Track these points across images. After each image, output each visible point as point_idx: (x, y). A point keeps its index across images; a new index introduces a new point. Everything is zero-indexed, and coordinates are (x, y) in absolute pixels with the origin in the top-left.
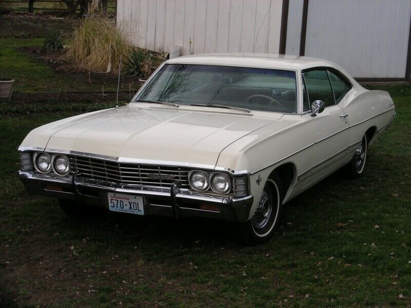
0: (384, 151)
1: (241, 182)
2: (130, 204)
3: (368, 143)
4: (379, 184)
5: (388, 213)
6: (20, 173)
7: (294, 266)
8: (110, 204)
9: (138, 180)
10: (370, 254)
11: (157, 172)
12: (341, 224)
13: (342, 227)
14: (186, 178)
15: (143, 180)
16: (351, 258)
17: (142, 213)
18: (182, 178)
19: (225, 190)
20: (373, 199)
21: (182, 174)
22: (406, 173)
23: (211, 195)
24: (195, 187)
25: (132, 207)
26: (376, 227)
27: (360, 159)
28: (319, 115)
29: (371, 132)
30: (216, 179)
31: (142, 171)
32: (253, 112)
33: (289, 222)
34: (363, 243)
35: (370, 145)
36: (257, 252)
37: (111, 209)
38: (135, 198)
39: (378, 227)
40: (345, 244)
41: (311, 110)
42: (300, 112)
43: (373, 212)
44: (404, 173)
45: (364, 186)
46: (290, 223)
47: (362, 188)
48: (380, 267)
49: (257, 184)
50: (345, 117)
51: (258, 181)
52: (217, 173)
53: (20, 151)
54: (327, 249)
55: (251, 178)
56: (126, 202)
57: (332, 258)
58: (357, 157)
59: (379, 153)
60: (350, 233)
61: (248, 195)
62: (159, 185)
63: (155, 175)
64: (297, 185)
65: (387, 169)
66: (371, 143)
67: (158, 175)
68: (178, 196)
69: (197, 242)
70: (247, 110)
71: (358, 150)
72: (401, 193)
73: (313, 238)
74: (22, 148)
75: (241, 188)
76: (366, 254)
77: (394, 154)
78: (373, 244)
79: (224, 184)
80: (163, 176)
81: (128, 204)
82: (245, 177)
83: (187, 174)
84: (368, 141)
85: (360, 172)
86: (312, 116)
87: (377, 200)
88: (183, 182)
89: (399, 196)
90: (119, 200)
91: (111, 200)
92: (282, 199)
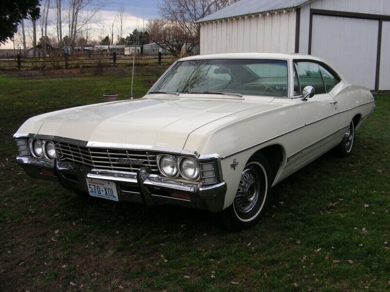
0: (366, 134)
1: (209, 167)
2: (106, 190)
3: (355, 127)
4: (365, 161)
5: (376, 189)
6: (17, 158)
7: (274, 262)
8: (90, 190)
9: (109, 165)
10: (362, 245)
11: (126, 157)
12: (331, 204)
13: (332, 207)
14: (155, 163)
15: (114, 165)
16: (340, 251)
17: (117, 199)
18: (151, 163)
19: (195, 176)
20: (361, 175)
21: (150, 158)
22: (385, 152)
23: (182, 182)
24: (165, 173)
25: (107, 192)
26: (365, 206)
27: (348, 140)
28: (310, 100)
29: (357, 118)
30: (185, 164)
31: (111, 156)
32: (245, 97)
33: (281, 201)
34: (353, 227)
35: (356, 129)
36: (240, 240)
37: (91, 194)
38: (109, 183)
39: (368, 206)
40: (334, 230)
41: (302, 94)
42: (291, 96)
43: (361, 188)
44: (384, 152)
45: (352, 163)
46: (282, 203)
47: (350, 165)
48: (375, 266)
49: (233, 169)
50: (335, 103)
51: (233, 166)
52: (185, 157)
53: (15, 138)
54: (315, 237)
55: (222, 162)
56: (102, 188)
57: (319, 250)
58: (346, 139)
59: (362, 136)
60: (340, 214)
61: (220, 182)
62: (130, 171)
63: (124, 160)
64: (287, 166)
65: (371, 149)
66: (357, 127)
67: (127, 160)
68: (147, 182)
69: (182, 226)
70: (239, 94)
71: (347, 133)
72: (384, 169)
73: (302, 221)
74: (17, 135)
75: (210, 174)
76: (357, 244)
77: (374, 137)
78: (364, 229)
79: (193, 170)
80: (132, 161)
81: (104, 190)
82: (215, 162)
83: (155, 158)
84: (355, 126)
85: (349, 152)
86: (303, 100)
87: (364, 176)
88: (153, 168)
89: (383, 172)
90: (96, 185)
91: (90, 185)
92: (271, 180)
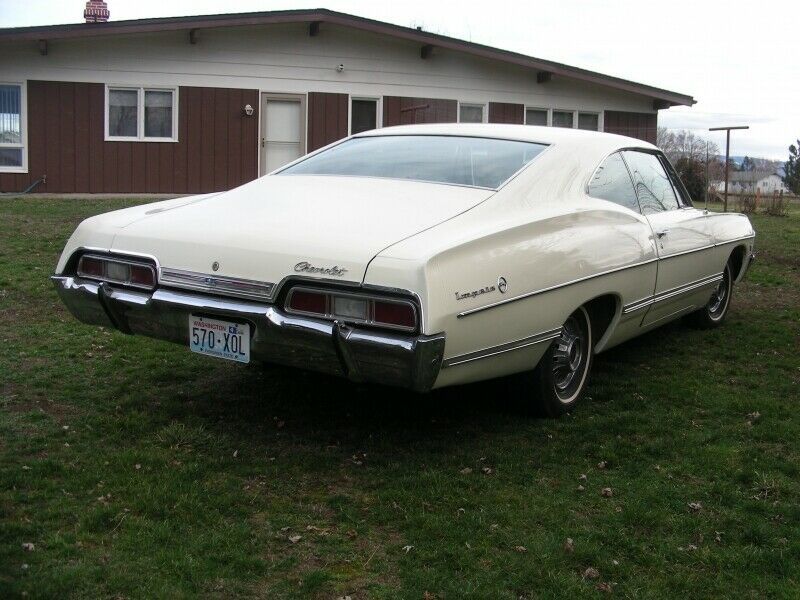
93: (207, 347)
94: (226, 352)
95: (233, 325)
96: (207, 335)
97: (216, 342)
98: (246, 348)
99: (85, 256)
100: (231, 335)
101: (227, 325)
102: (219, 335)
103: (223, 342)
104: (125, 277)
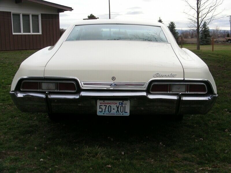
93: (107, 112)
94: (118, 113)
95: (121, 102)
96: (107, 107)
97: (112, 110)
98: (128, 110)
99: (24, 81)
100: (120, 106)
101: (118, 102)
102: (114, 106)
103: (116, 109)
104: (54, 88)
